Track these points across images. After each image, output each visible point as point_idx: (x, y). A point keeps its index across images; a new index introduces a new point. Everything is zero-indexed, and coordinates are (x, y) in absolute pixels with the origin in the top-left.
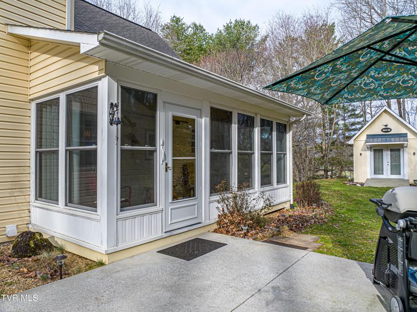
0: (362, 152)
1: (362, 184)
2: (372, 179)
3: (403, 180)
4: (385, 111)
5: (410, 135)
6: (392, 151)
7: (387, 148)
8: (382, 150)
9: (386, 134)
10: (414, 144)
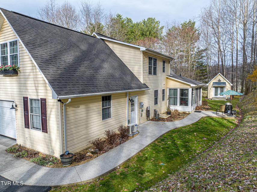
0: (211, 88)
1: (211, 99)
2: (214, 97)
3: (224, 98)
4: (219, 75)
5: (227, 83)
6: (221, 88)
7: (219, 87)
8: (218, 88)
9: (219, 82)
10: (228, 86)
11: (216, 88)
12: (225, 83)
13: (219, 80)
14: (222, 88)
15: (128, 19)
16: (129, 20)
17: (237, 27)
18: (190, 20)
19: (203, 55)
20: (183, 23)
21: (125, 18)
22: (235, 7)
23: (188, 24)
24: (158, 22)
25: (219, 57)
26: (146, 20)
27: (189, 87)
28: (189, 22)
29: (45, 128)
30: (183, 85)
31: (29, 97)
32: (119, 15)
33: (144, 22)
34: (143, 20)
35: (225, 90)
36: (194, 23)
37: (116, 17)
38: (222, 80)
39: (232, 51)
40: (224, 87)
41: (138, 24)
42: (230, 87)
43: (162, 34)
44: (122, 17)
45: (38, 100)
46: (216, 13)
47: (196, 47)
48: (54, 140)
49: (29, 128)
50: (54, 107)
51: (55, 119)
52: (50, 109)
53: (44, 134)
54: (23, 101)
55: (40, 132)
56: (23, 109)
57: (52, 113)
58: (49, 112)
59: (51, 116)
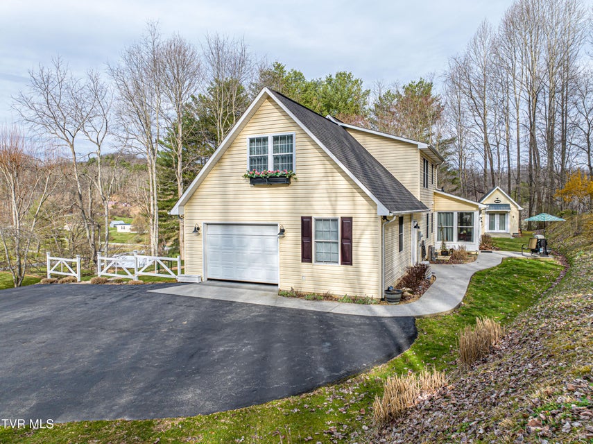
2: (488, 233)
3: (507, 233)
4: (498, 189)
5: (511, 206)
6: (501, 214)
7: (497, 213)
8: (494, 214)
9: (497, 203)
10: (514, 211)
11: (492, 214)
12: (508, 205)
13: (498, 201)
14: (503, 214)
15: (295, 72)
16: (298, 76)
17: (517, 96)
18: (421, 78)
19: (448, 151)
20: (408, 85)
21: (290, 71)
22: (512, 60)
23: (417, 86)
24: (359, 82)
25: (486, 155)
26: (334, 77)
27: (474, 209)
28: (420, 82)
29: (347, 259)
30: (464, 205)
31: (314, 216)
32: (279, 65)
33: (329, 80)
34: (328, 76)
35: (508, 219)
36: (430, 85)
37: (273, 69)
38: (503, 201)
39: (508, 144)
40: (507, 212)
41: (316, 85)
42: (518, 212)
43: (365, 106)
44: (285, 69)
45: (336, 220)
46: (479, 69)
47: (434, 134)
48: (366, 274)
49: (311, 262)
50: (369, 228)
51: (370, 245)
52: (359, 232)
53: (344, 267)
54: (300, 223)
55: (336, 265)
56: (300, 234)
57: (364, 236)
58: (358, 236)
59: (362, 241)
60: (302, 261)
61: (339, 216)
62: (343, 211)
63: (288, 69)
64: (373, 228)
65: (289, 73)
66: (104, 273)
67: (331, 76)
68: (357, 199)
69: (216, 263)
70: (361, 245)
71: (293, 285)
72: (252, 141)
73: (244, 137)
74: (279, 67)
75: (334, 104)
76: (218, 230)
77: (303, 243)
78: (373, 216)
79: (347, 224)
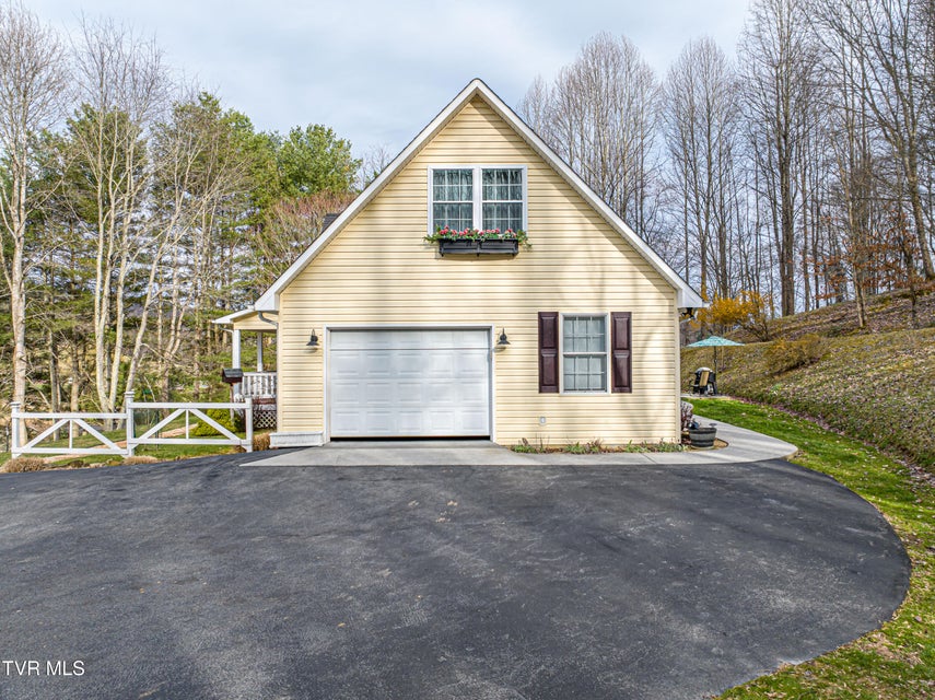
31: (563, 312)
34: (295, 129)
37: (199, 104)
45: (602, 318)
48: (656, 406)
49: (558, 391)
50: (660, 330)
51: (662, 358)
52: (642, 337)
53: (616, 397)
54: (536, 323)
55: (603, 393)
56: (536, 344)
57: (651, 344)
58: (640, 343)
59: (649, 350)
60: (540, 391)
61: (608, 311)
62: (616, 301)
63: (224, 108)
64: (667, 330)
65: (226, 115)
66: (28, 448)
67: (299, 129)
68: (639, 282)
69: (352, 407)
70: (647, 358)
71: (525, 435)
72: (438, 175)
73: (423, 166)
74: (209, 101)
75: (310, 175)
76: (361, 341)
77: (542, 359)
78: (667, 309)
79: (622, 323)
